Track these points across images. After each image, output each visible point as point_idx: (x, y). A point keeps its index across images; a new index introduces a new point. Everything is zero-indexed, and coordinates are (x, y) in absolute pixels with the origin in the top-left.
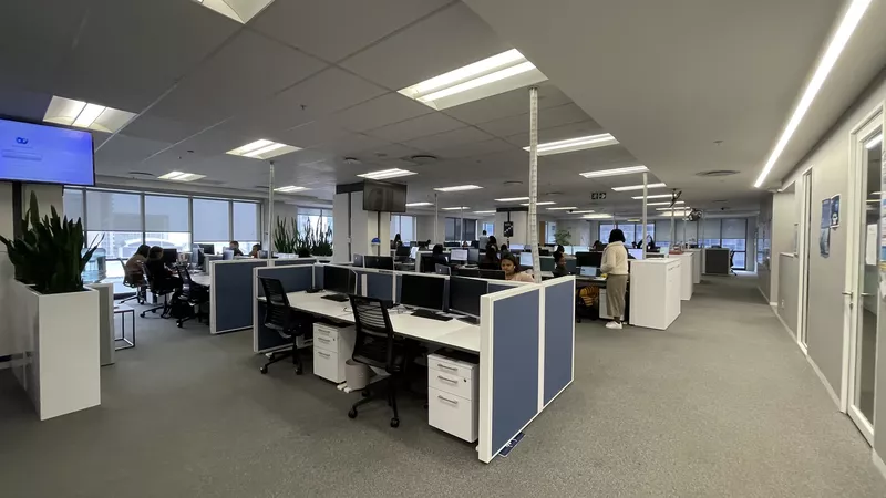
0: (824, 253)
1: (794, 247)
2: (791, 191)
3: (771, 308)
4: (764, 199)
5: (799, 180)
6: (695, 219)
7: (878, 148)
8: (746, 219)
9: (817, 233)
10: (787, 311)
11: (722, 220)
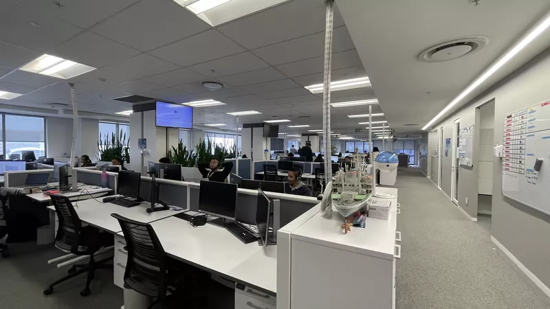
0: (446, 155)
1: (436, 154)
2: (436, 131)
3: (428, 179)
4: (425, 134)
5: (438, 128)
6: (395, 140)
7: (459, 124)
8: (415, 140)
9: (444, 148)
10: (434, 178)
11: (404, 140)
